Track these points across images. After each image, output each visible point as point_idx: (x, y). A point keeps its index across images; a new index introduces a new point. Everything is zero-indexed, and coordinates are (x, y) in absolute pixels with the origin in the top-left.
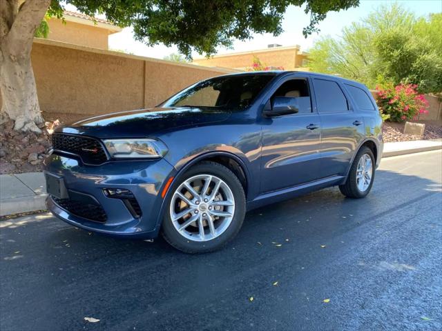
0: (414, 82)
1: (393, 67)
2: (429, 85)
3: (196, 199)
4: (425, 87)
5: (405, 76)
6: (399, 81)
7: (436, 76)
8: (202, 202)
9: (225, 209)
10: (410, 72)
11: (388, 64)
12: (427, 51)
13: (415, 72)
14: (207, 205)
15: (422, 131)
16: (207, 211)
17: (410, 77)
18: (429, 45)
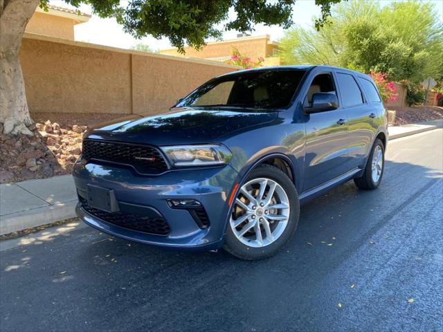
0: (383, 71)
1: (363, 55)
2: (397, 73)
3: (252, 204)
4: (393, 75)
5: (374, 64)
6: (369, 69)
7: (403, 64)
8: (259, 207)
9: (279, 212)
10: (379, 61)
11: (357, 54)
12: (394, 40)
13: (384, 60)
14: (263, 209)
15: (393, 117)
16: (263, 216)
17: (379, 65)
18: (395, 34)
